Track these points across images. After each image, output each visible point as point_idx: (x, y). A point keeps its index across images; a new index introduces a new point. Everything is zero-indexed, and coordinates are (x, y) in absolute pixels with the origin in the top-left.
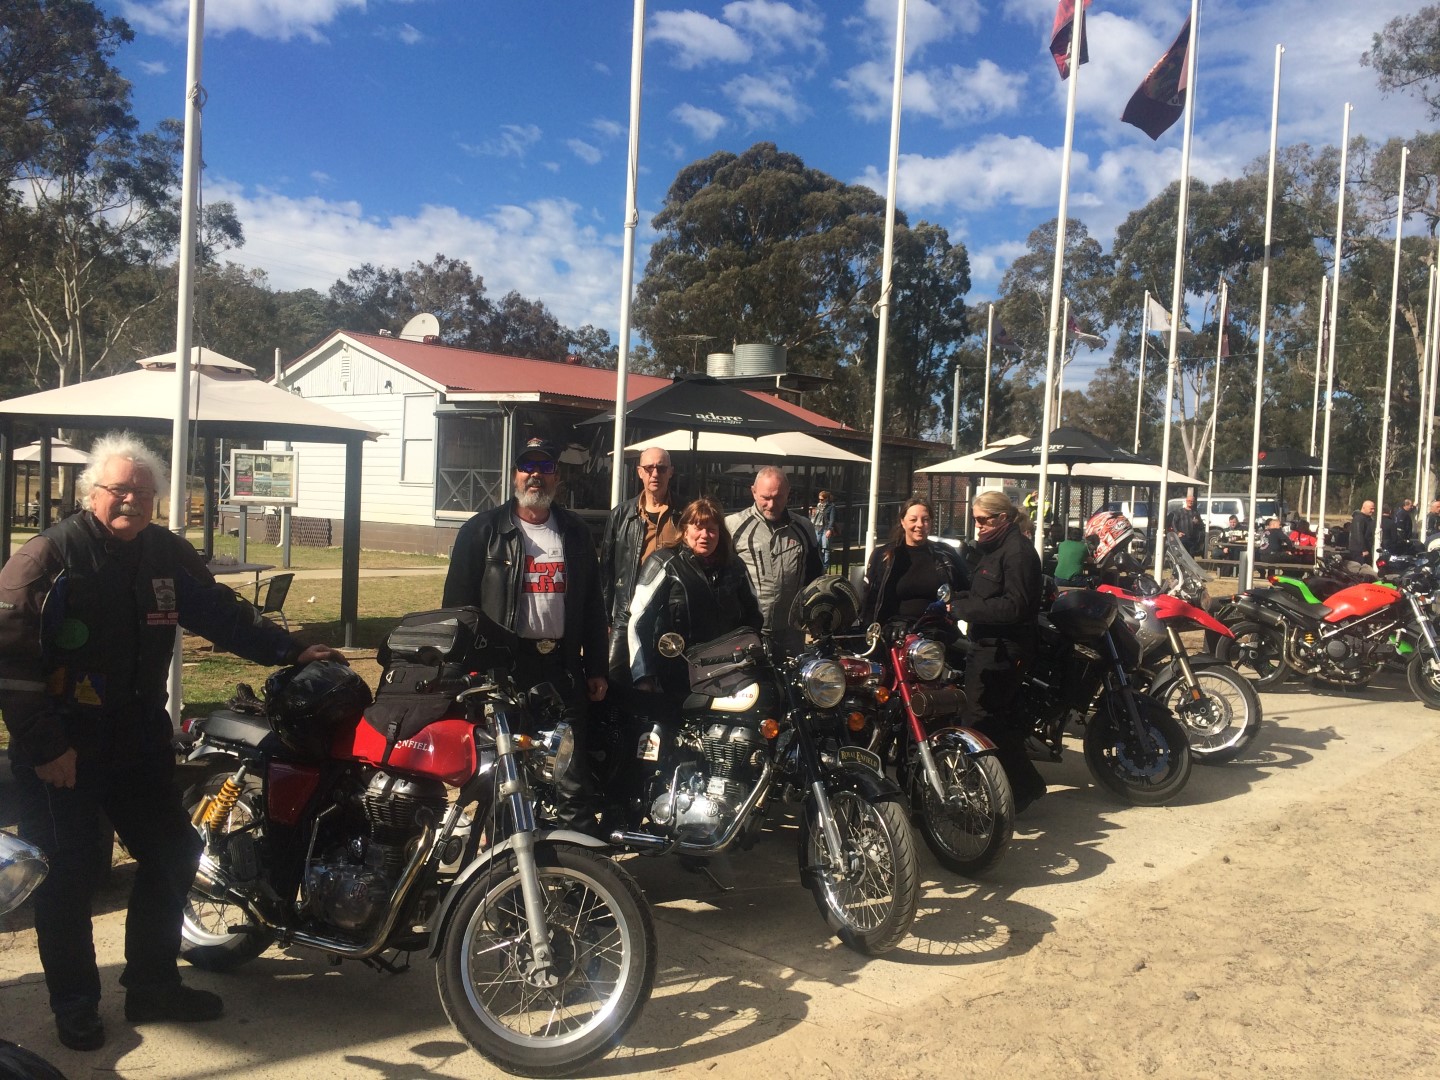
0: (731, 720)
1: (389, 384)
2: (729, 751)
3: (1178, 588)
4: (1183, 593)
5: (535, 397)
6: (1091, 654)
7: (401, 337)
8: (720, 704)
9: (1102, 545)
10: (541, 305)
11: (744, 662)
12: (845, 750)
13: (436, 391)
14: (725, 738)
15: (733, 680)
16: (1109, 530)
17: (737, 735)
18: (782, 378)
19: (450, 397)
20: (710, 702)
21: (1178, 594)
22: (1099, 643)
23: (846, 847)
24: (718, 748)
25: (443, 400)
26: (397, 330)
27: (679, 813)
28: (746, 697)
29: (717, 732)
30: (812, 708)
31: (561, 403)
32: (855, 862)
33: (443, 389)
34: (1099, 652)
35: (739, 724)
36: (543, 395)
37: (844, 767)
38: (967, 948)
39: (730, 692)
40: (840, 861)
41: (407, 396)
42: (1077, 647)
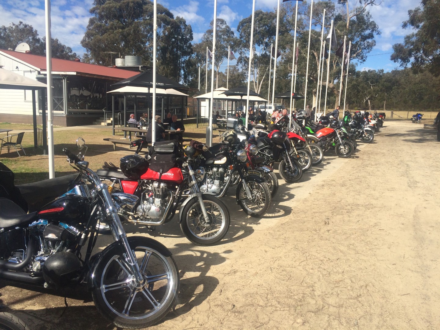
0: (218, 166)
1: (17, 67)
2: (219, 174)
3: (293, 130)
4: (295, 132)
5: (75, 73)
6: (280, 147)
7: (15, 51)
8: (217, 162)
9: (276, 120)
10: (57, 40)
11: (223, 152)
12: (250, 172)
13: (36, 70)
14: (218, 171)
15: (220, 156)
16: (278, 116)
17: (221, 170)
18: (141, 67)
19: (42, 72)
20: (214, 162)
21: (294, 132)
22: (282, 145)
23: (252, 193)
24: (216, 173)
25: (39, 73)
26: (14, 47)
27: (209, 189)
28: (224, 160)
29: (215, 169)
30: (239, 161)
31: (83, 75)
32: (254, 197)
33: (39, 70)
34: (282, 146)
35: (221, 167)
36: (77, 73)
37: (249, 176)
38: (277, 214)
39: (220, 159)
40: (251, 197)
41: (25, 72)
42: (277, 146)
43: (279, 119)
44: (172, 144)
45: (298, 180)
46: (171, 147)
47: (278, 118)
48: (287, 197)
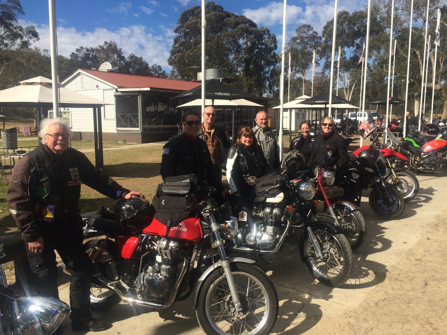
0: (272, 206)
1: (97, 86)
2: (273, 217)
3: (391, 145)
4: (393, 148)
5: (148, 89)
6: (371, 170)
7: (99, 70)
8: (269, 200)
9: (366, 132)
10: (142, 58)
11: (278, 185)
12: (319, 215)
13: (114, 88)
14: (271, 212)
15: (274, 192)
16: (368, 127)
17: (275, 211)
18: (222, 79)
19: (119, 90)
20: (265, 200)
21: (391, 148)
22: (373, 167)
23: (322, 249)
24: (269, 216)
25: (117, 91)
26: (98, 68)
27: (257, 240)
28: (279, 198)
29: (268, 210)
30: (303, 200)
31: (157, 91)
32: (326, 255)
33: (116, 87)
34: (373, 169)
35: (276, 207)
36: (151, 88)
37: (318, 222)
39: (274, 196)
40: (320, 255)
41: (104, 90)
42: (366, 168)
43: (369, 132)
44: (188, 181)
45: (399, 216)
46: (184, 186)
47: (369, 130)
48: (380, 245)
